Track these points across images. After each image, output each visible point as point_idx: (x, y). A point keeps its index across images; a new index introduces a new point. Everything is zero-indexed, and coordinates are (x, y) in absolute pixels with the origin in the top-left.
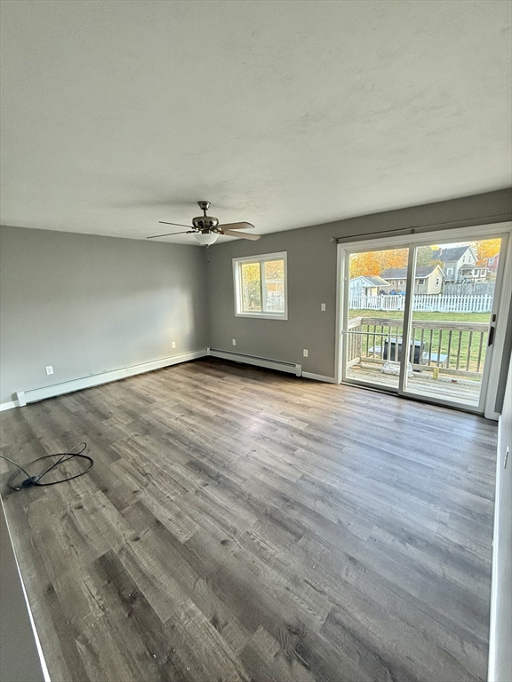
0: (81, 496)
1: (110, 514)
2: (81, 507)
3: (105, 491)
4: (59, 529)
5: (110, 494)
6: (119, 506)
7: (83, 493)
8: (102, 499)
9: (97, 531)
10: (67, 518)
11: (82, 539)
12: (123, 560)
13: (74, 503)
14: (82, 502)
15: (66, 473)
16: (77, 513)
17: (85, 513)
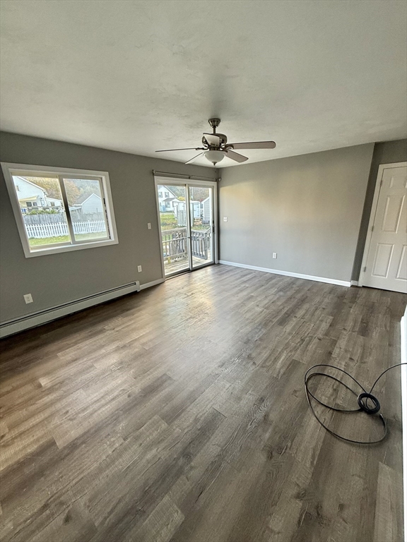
0: (344, 363)
1: (342, 343)
2: (351, 359)
3: (330, 353)
4: (371, 360)
5: (330, 349)
6: (334, 343)
7: (341, 364)
8: (336, 351)
9: (355, 344)
10: (362, 360)
11: (364, 347)
12: (357, 330)
13: (352, 364)
14: (347, 360)
15: (335, 390)
16: (356, 358)
17: (352, 354)
